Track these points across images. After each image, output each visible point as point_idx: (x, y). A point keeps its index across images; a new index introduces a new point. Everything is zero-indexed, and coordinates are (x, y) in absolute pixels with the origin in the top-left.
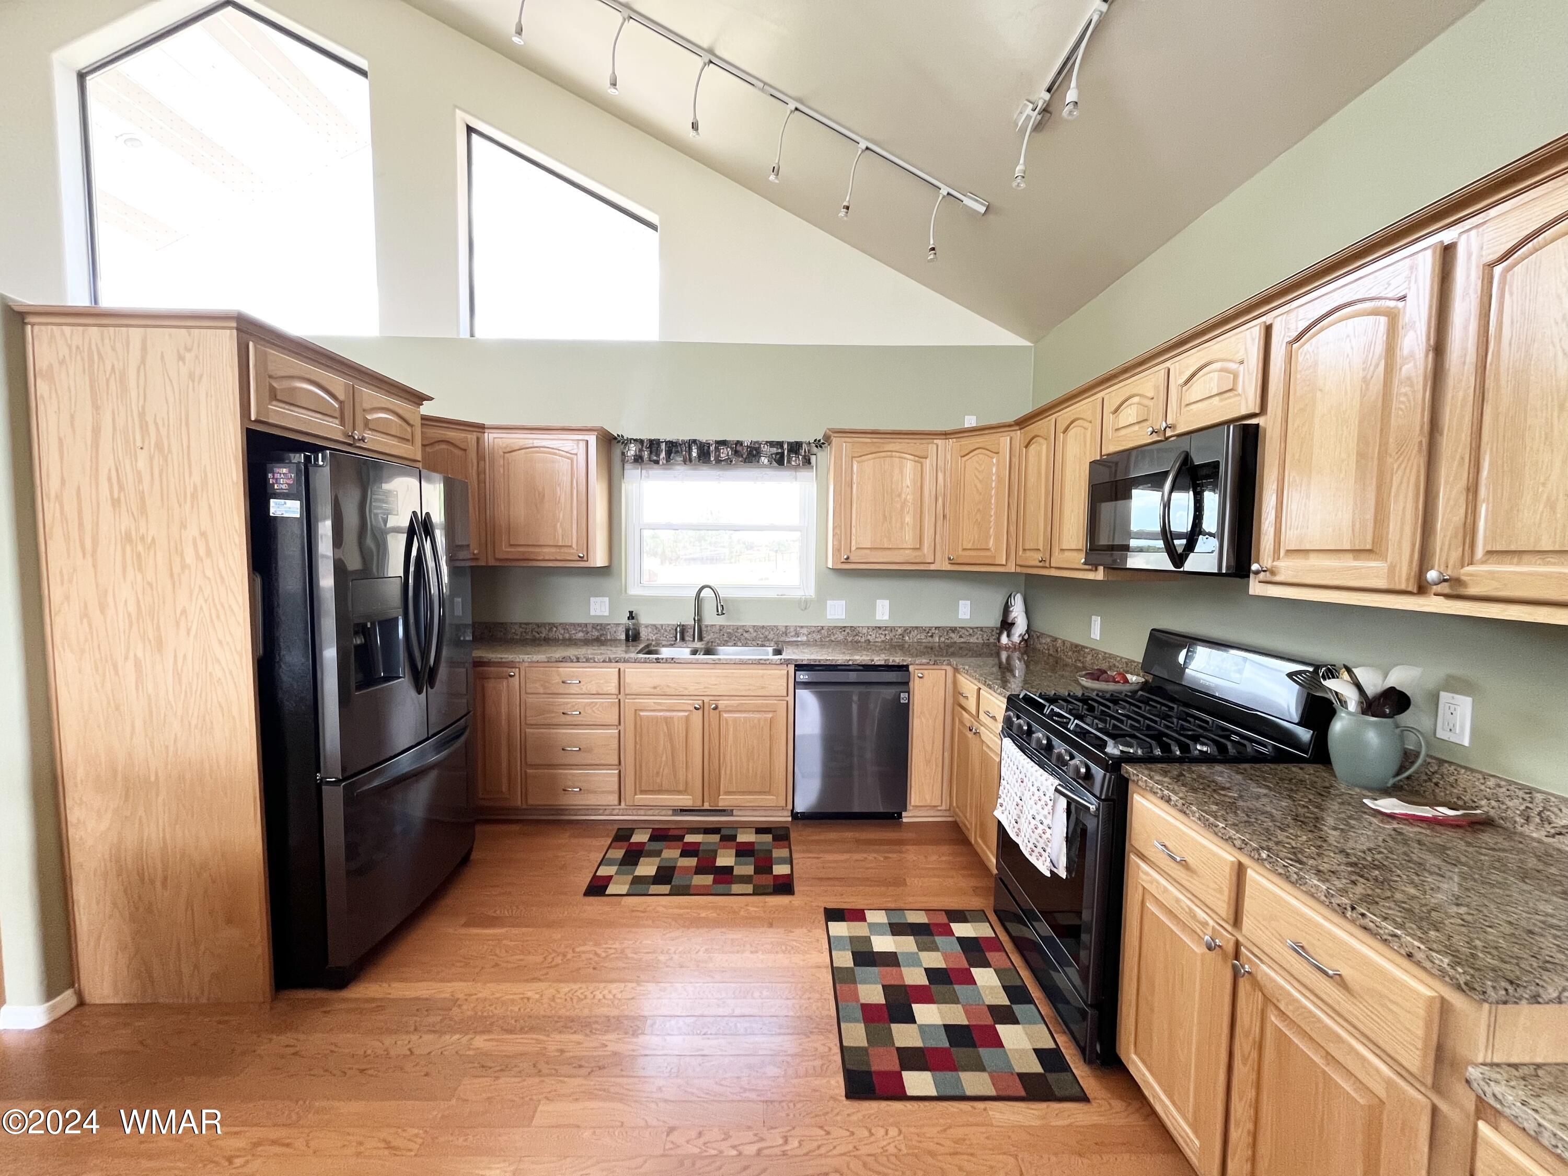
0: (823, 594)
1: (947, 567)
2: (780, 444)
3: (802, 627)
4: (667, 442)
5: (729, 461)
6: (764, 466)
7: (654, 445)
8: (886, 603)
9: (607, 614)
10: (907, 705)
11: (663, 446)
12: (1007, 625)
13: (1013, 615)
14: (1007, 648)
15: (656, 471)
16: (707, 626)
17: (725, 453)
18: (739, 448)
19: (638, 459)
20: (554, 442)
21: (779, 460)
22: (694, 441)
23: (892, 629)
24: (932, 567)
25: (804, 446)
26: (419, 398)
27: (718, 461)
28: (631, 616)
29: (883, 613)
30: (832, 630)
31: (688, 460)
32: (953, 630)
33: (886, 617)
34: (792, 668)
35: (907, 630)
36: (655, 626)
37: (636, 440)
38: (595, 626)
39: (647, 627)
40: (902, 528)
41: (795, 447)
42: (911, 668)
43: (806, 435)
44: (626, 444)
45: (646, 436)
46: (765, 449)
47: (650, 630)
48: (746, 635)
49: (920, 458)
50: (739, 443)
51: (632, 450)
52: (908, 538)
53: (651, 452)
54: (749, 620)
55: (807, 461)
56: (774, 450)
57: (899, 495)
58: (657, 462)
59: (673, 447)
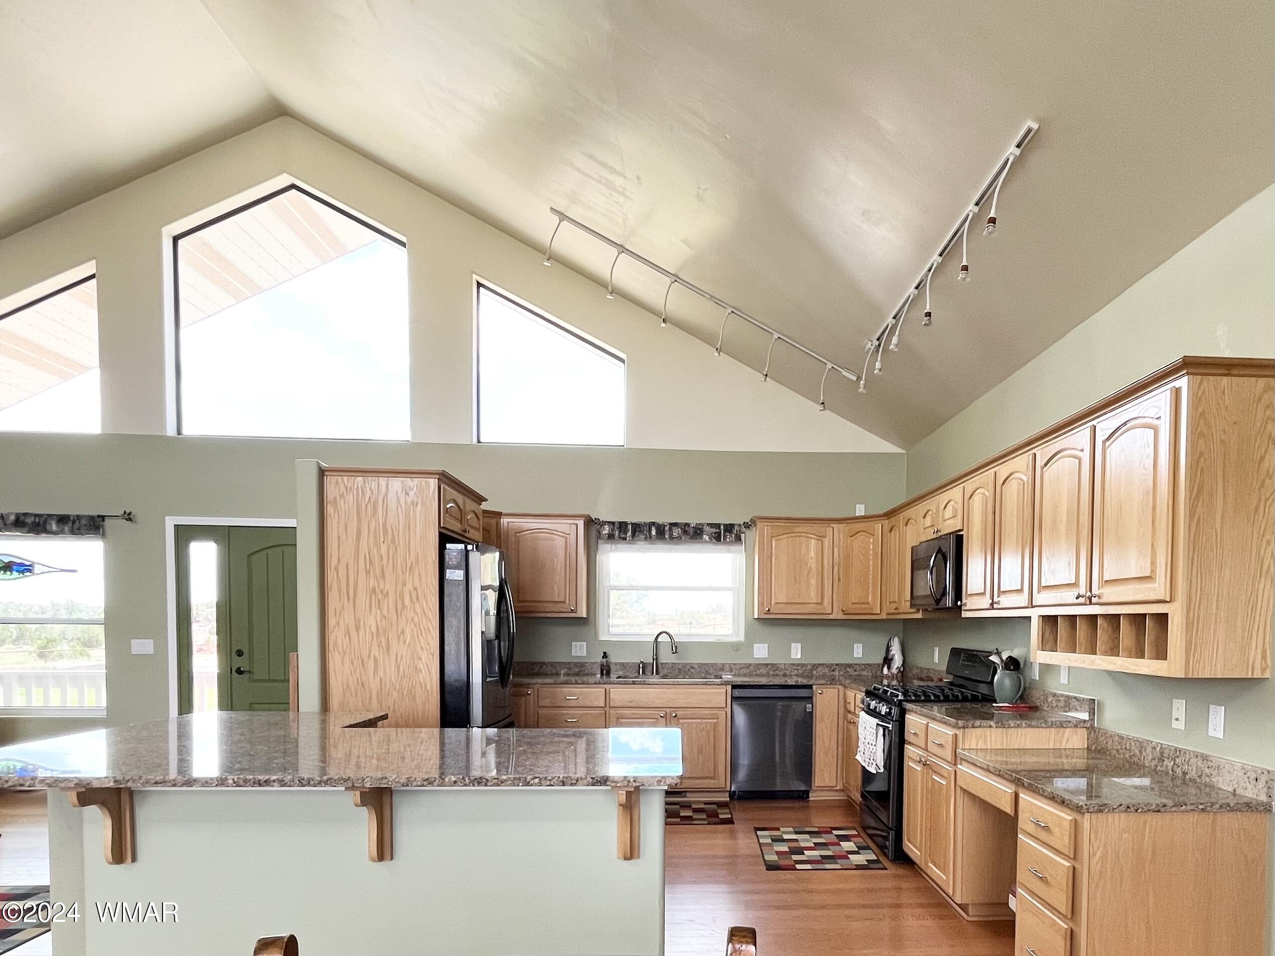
0: (751, 638)
1: (841, 616)
2: (718, 526)
3: (735, 664)
4: (632, 524)
5: (679, 538)
6: (706, 542)
7: (622, 526)
8: (799, 646)
9: (585, 654)
10: (811, 713)
11: (630, 527)
12: (888, 661)
13: (892, 653)
14: (887, 677)
15: (622, 546)
16: (662, 663)
17: (676, 532)
18: (687, 529)
19: (611, 537)
20: (553, 525)
21: (717, 538)
22: (653, 523)
23: (803, 665)
24: (831, 617)
25: (736, 527)
26: (480, 499)
27: (671, 538)
28: (605, 655)
29: (796, 653)
30: (758, 666)
31: (649, 538)
32: (850, 666)
33: (799, 656)
34: (729, 688)
35: (815, 666)
36: (622, 663)
37: (609, 522)
38: (576, 664)
39: (616, 664)
40: (808, 588)
41: (729, 528)
42: (814, 687)
43: (737, 518)
44: (601, 526)
45: (616, 519)
46: (707, 529)
47: (618, 667)
48: (693, 670)
49: (821, 538)
50: (687, 525)
51: (606, 530)
52: (813, 596)
53: (620, 532)
54: (695, 659)
55: (738, 539)
56: (714, 530)
57: (806, 564)
58: (625, 539)
59: (637, 528)
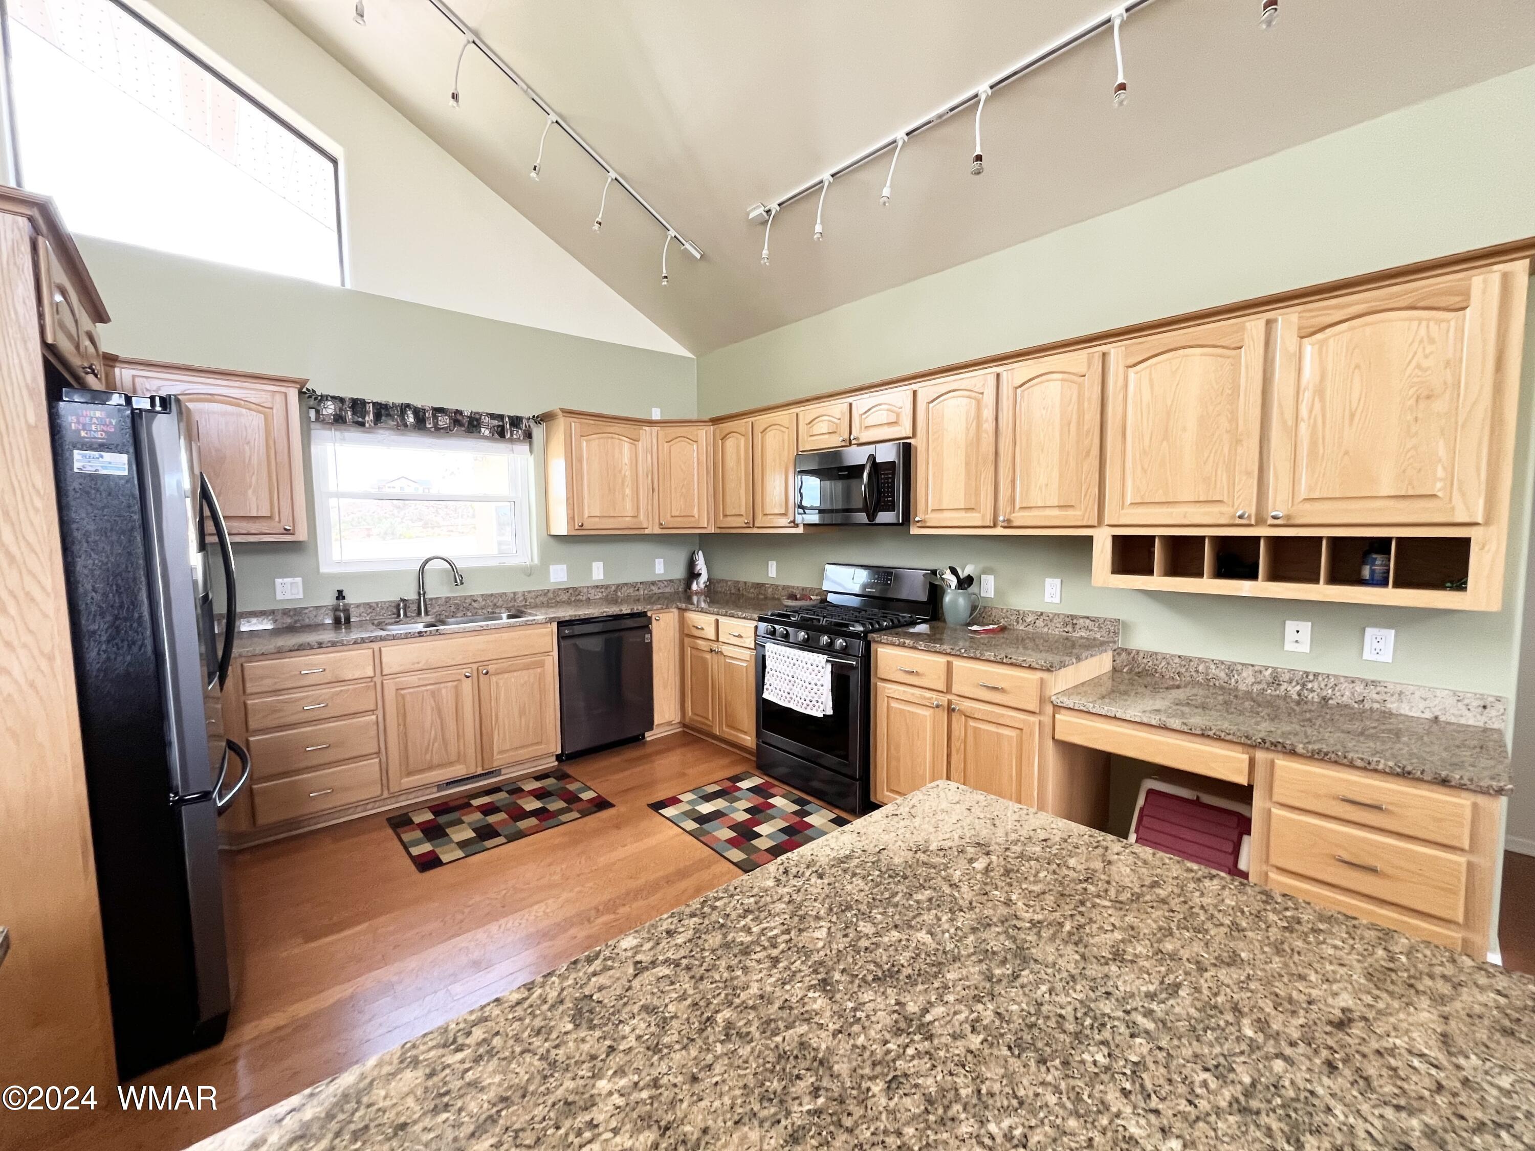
0: (547, 559)
1: (657, 531)
2: (501, 417)
3: (529, 592)
4: (374, 404)
5: (447, 430)
6: (486, 438)
7: (358, 405)
8: (601, 564)
9: (301, 596)
10: (651, 643)
11: (370, 408)
12: (693, 575)
13: (698, 568)
14: (697, 593)
15: (354, 434)
16: (431, 599)
17: (444, 421)
18: (459, 417)
19: (339, 419)
20: (237, 391)
21: (500, 433)
22: (408, 406)
23: (607, 587)
24: (647, 532)
25: (524, 421)
26: (100, 315)
27: (437, 428)
28: (340, 595)
29: (598, 573)
30: (556, 592)
31: (403, 426)
32: (653, 583)
33: (601, 577)
34: (555, 625)
35: (619, 587)
36: (369, 605)
37: (333, 398)
38: (286, 612)
39: (358, 606)
40: (623, 499)
41: (516, 422)
42: (649, 614)
43: (526, 411)
44: (321, 401)
45: (348, 393)
46: (486, 420)
47: (362, 609)
48: (475, 605)
49: (635, 440)
50: (458, 412)
51: (330, 409)
52: (629, 509)
53: (354, 413)
54: (475, 589)
55: (529, 436)
56: (496, 422)
57: (620, 471)
58: (362, 424)
59: (382, 411)
